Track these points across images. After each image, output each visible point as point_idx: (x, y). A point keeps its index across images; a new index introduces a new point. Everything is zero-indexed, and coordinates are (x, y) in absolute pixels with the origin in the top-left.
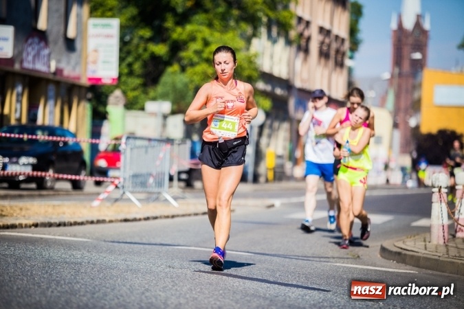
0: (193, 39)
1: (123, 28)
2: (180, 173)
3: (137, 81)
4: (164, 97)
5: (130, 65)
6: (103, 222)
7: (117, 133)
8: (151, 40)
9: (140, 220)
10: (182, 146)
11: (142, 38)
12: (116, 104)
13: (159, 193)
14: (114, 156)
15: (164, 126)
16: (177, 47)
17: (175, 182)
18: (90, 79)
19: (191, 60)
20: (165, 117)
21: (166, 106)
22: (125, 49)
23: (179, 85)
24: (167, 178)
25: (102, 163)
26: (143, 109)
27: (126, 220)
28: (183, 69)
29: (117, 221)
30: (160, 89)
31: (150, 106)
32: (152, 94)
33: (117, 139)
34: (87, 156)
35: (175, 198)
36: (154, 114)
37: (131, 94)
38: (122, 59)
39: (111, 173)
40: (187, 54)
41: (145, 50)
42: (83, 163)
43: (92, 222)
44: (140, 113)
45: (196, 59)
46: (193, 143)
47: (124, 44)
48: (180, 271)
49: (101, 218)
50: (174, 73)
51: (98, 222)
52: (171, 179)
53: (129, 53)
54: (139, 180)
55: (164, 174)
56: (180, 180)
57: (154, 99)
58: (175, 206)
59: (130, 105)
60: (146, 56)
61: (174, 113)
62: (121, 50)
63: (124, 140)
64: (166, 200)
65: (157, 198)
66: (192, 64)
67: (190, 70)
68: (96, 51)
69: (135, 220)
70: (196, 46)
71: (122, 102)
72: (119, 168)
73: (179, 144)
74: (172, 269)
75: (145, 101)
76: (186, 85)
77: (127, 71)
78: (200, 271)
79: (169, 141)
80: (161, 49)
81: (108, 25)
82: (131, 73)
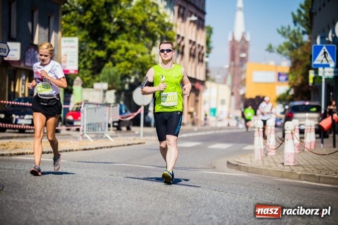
0: (120, 48)
1: (80, 42)
2: (114, 122)
3: (88, 72)
4: (104, 80)
5: (84, 63)
6: (72, 150)
7: (79, 101)
8: (96, 48)
9: (93, 149)
10: (115, 107)
11: (91, 48)
12: (78, 85)
13: (103, 134)
14: (77, 113)
15: (104, 96)
16: (111, 52)
17: (111, 128)
19: (119, 59)
20: (105, 91)
21: (105, 86)
22: (82, 54)
23: (112, 74)
24: (107, 125)
25: (70, 118)
26: (93, 87)
27: (85, 150)
28: (114, 65)
29: (80, 150)
30: (101, 76)
31: (97, 86)
32: (97, 78)
33: (79, 104)
35: (112, 137)
36: (98, 90)
37: (86, 79)
39: (75, 123)
40: (116, 56)
41: (93, 54)
43: (66, 151)
44: (91, 89)
45: (121, 59)
46: (121, 105)
47: (81, 50)
48: (117, 177)
49: (71, 149)
50: (109, 66)
51: (70, 151)
52: (109, 126)
53: (84, 56)
54: (92, 127)
55: (105, 123)
56: (114, 126)
57: (98, 82)
58: (112, 141)
59: (85, 85)
60: (93, 57)
61: (109, 89)
62: (79, 55)
63: (83, 105)
64: (107, 137)
65: (101, 137)
66: (119, 62)
67: (118, 65)
68: (66, 55)
69: (90, 149)
70: (122, 51)
71: (81, 83)
72: (80, 121)
73: (113, 107)
74: (112, 177)
75: (94, 83)
76: (116, 73)
77: (83, 67)
78: (128, 177)
79: (108, 105)
80: (102, 54)
81: (72, 41)
82: (85, 68)
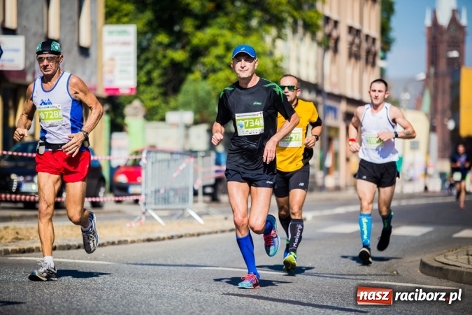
0: (214, 43)
1: (140, 34)
2: (204, 187)
3: (154, 91)
4: (185, 106)
5: (149, 73)
6: (125, 242)
7: (137, 146)
8: (170, 46)
9: (164, 239)
10: (206, 159)
11: (160, 44)
12: (135, 115)
13: (183, 210)
14: (134, 171)
15: (187, 136)
16: (197, 54)
17: (200, 197)
18: (107, 90)
19: (213, 65)
20: (187, 127)
21: (188, 116)
22: (143, 57)
23: (202, 94)
24: (191, 193)
25: (122, 179)
26: (163, 119)
27: (149, 240)
28: (205, 77)
29: (139, 241)
30: (181, 98)
31: (171, 117)
32: (172, 103)
33: (137, 153)
34: (106, 173)
35: (200, 215)
36: (175, 125)
37: (151, 104)
38: (140, 68)
39: (132, 189)
40: (209, 60)
41: (165, 57)
42: (102, 179)
43: (113, 243)
44: (161, 124)
45: (218, 65)
46: (218, 154)
47: (142, 50)
48: (208, 294)
49: (123, 239)
50: (195, 80)
51: (120, 243)
52: (196, 193)
53: (147, 61)
54: (163, 198)
55: (188, 188)
56: (205, 194)
57: (175, 109)
58: (201, 223)
59: (152, 115)
60: (165, 63)
61: (196, 123)
62: (138, 57)
63: (144, 155)
64: (191, 217)
65: (182, 215)
66: (214, 70)
67: (212, 77)
68: (112, 59)
69: (158, 239)
70: (219, 50)
71: (142, 112)
72: (140, 184)
73: (203, 157)
74: (199, 293)
75: (167, 111)
76: (209, 93)
77: (145, 82)
78: (229, 294)
79: (192, 153)
80: (179, 55)
81: (125, 32)
82: (149, 82)
